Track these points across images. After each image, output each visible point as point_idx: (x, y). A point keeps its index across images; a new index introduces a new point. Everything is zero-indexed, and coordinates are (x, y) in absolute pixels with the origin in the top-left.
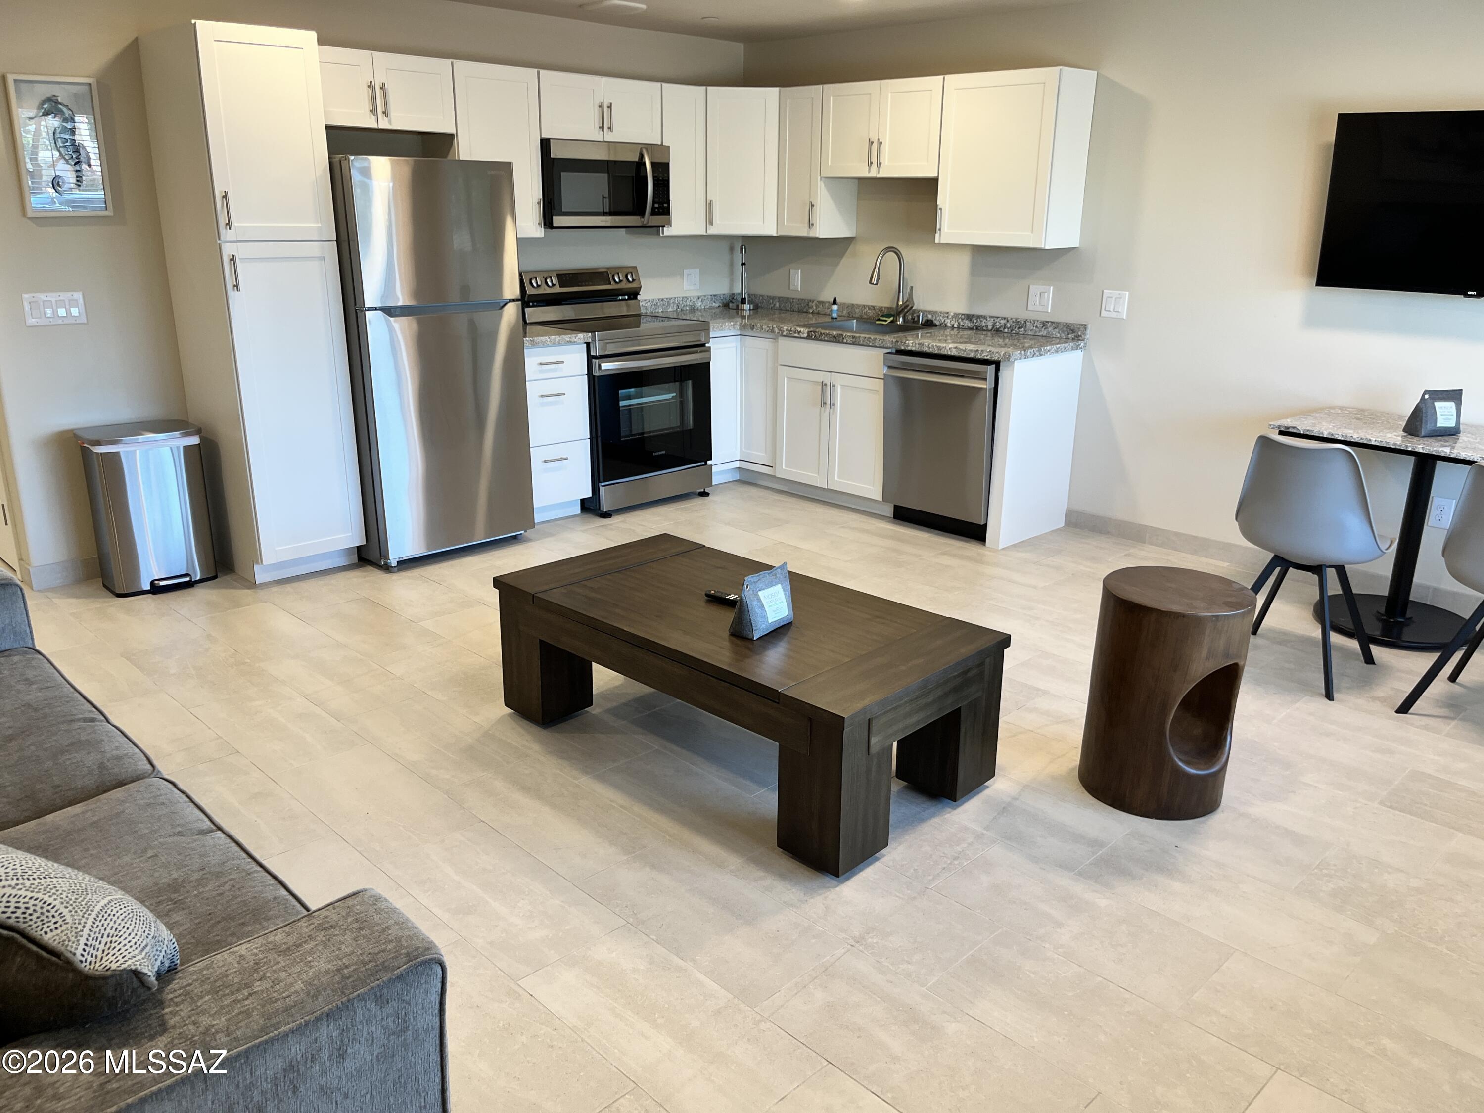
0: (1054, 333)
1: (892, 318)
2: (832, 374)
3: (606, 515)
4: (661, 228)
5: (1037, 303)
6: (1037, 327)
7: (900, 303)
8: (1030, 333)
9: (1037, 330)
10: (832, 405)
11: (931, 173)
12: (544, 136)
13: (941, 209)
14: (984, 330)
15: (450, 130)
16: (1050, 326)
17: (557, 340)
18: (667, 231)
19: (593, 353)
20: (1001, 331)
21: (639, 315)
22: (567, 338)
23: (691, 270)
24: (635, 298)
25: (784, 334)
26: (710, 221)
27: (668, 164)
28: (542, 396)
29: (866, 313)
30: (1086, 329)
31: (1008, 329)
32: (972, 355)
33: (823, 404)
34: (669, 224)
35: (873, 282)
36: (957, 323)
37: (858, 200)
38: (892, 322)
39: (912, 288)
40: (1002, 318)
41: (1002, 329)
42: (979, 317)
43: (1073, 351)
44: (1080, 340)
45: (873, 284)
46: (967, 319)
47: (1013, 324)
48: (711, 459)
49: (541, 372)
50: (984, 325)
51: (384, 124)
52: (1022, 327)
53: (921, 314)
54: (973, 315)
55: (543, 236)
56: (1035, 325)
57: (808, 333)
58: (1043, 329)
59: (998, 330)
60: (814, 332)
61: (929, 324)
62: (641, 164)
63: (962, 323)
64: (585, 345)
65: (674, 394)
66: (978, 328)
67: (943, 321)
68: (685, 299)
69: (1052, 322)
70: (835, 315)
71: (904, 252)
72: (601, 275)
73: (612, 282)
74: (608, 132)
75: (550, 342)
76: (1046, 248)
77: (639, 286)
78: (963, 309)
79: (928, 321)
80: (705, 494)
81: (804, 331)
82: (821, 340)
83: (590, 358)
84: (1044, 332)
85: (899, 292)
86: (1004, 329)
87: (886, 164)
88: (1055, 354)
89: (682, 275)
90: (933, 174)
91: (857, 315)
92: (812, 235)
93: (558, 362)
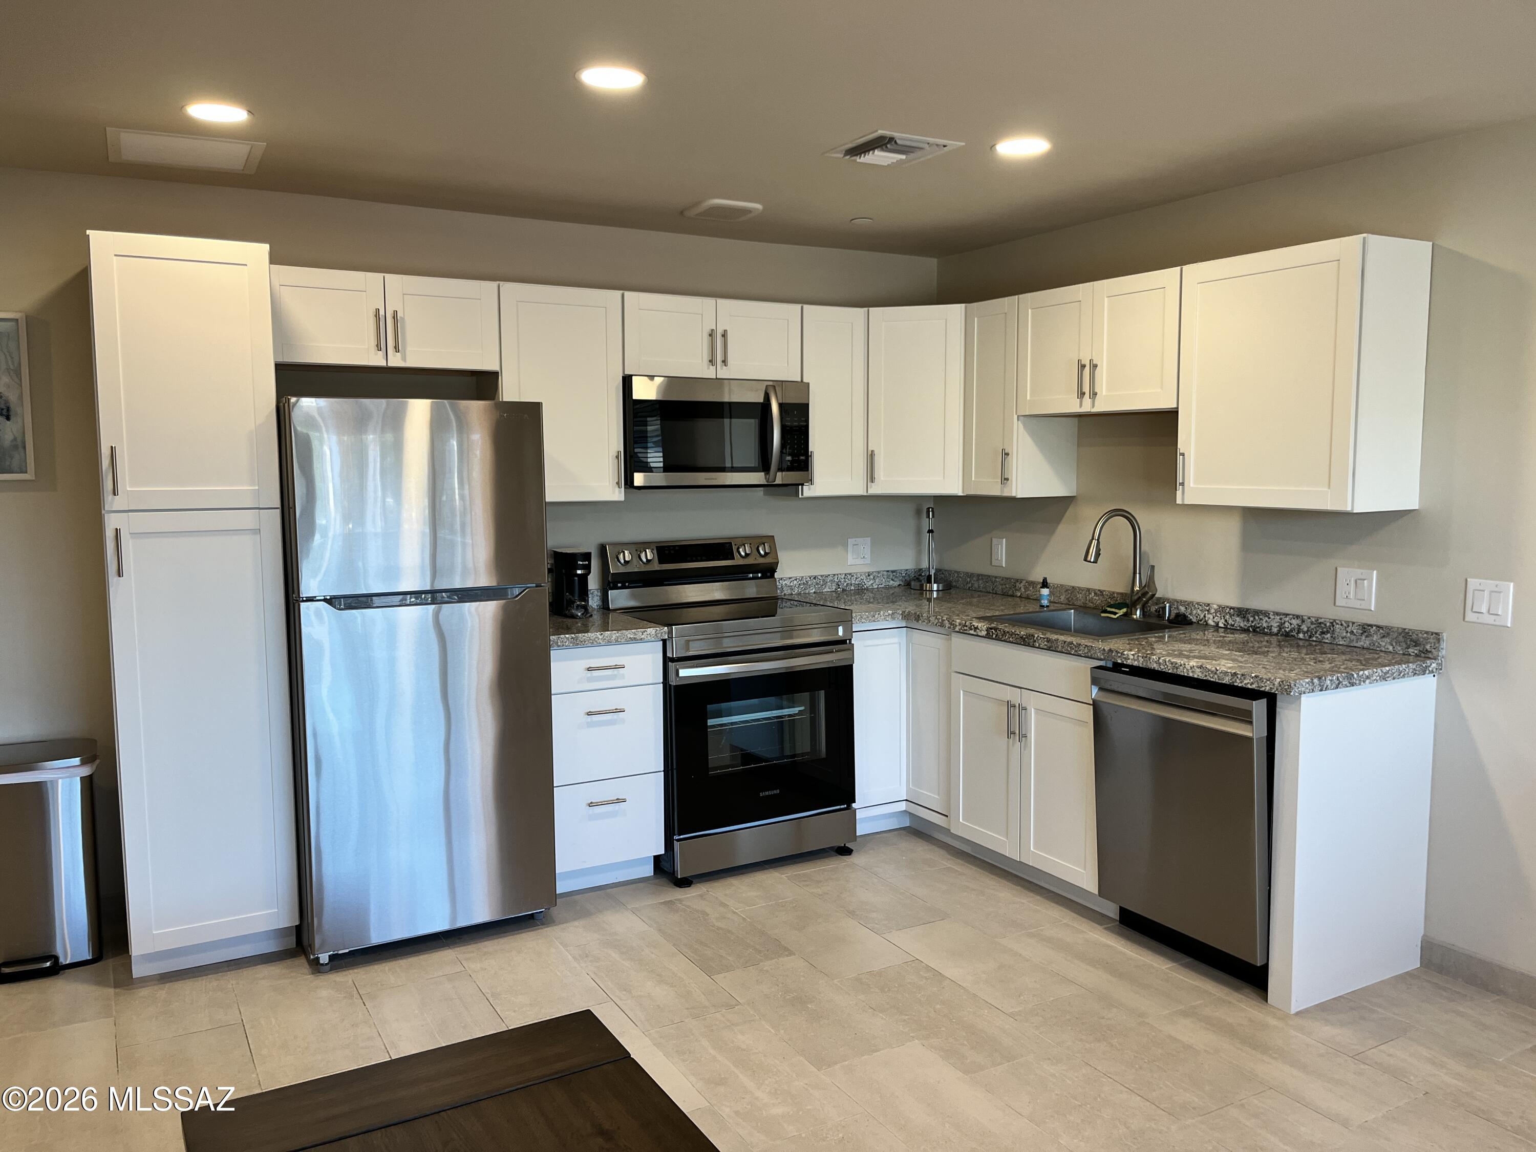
0: (1383, 644)
1: (1125, 610)
2: (1022, 690)
3: (684, 883)
4: (800, 487)
5: (1352, 596)
6: (1352, 632)
7: (1137, 588)
8: (1341, 643)
9: (1353, 637)
10: (1023, 736)
11: (1167, 403)
12: (627, 372)
13: (1183, 455)
14: (1266, 634)
15: (492, 366)
16: (1376, 633)
17: (614, 637)
18: (808, 491)
19: (669, 655)
20: (1294, 636)
21: (776, 598)
22: (629, 634)
23: (859, 540)
24: (772, 576)
25: (957, 629)
26: (871, 477)
27: (808, 404)
28: (589, 714)
29: (1091, 601)
30: (1439, 640)
31: (1304, 633)
32: (1226, 680)
33: (1010, 733)
34: (811, 481)
35: (1089, 559)
36: (1223, 621)
37: (1078, 446)
38: (1125, 615)
39: (1153, 567)
40: (1293, 615)
41: (1294, 633)
42: (1257, 613)
43: (1416, 677)
44: (1429, 658)
45: (1090, 562)
46: (1238, 616)
47: (1313, 626)
48: (855, 802)
49: (590, 680)
50: (1265, 625)
51: (395, 361)
52: (1328, 632)
53: (1168, 605)
54: (1248, 610)
55: (623, 499)
56: (1349, 629)
57: (988, 630)
58: (1363, 638)
59: (1287, 634)
60: (996, 629)
61: (1181, 621)
62: (766, 405)
63: (1230, 622)
64: (662, 642)
65: (802, 708)
66: (1256, 630)
67: (1202, 616)
68: (849, 577)
69: (1378, 627)
70: (1045, 602)
71: (1141, 516)
72: (722, 549)
73: (736, 554)
74: (722, 366)
75: (603, 639)
76: (1355, 512)
77: (776, 561)
78: (1232, 600)
79: (1178, 615)
80: (845, 851)
81: (982, 626)
82: (1004, 641)
83: (666, 660)
84: (1364, 642)
85: (1135, 573)
86: (1298, 633)
87: (1104, 393)
88: (1379, 683)
89: (845, 545)
90: (1170, 404)
91: (1079, 603)
92: (1006, 494)
93: (616, 667)
